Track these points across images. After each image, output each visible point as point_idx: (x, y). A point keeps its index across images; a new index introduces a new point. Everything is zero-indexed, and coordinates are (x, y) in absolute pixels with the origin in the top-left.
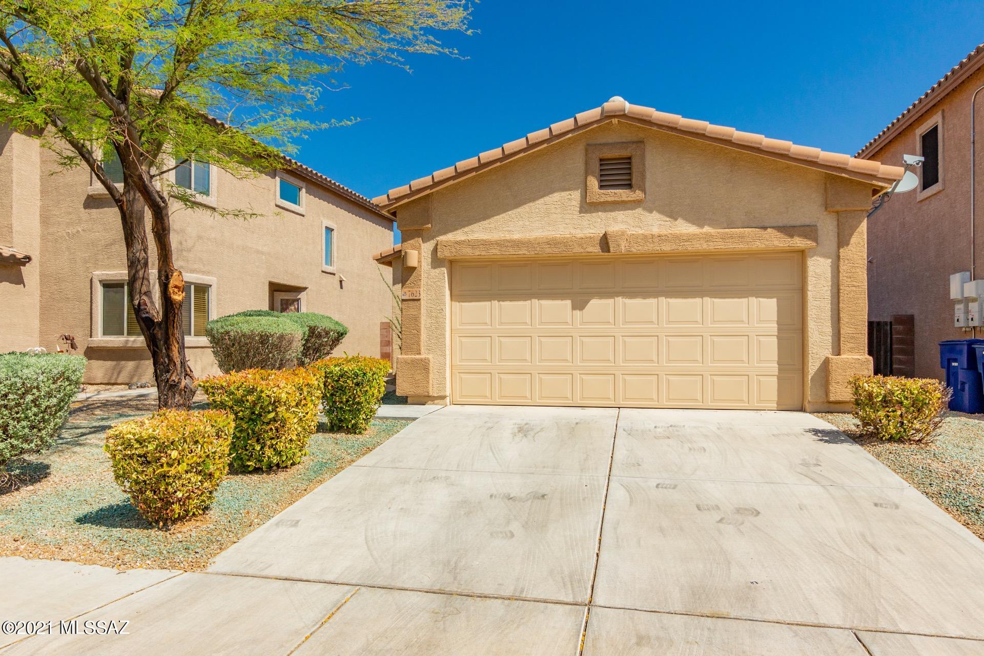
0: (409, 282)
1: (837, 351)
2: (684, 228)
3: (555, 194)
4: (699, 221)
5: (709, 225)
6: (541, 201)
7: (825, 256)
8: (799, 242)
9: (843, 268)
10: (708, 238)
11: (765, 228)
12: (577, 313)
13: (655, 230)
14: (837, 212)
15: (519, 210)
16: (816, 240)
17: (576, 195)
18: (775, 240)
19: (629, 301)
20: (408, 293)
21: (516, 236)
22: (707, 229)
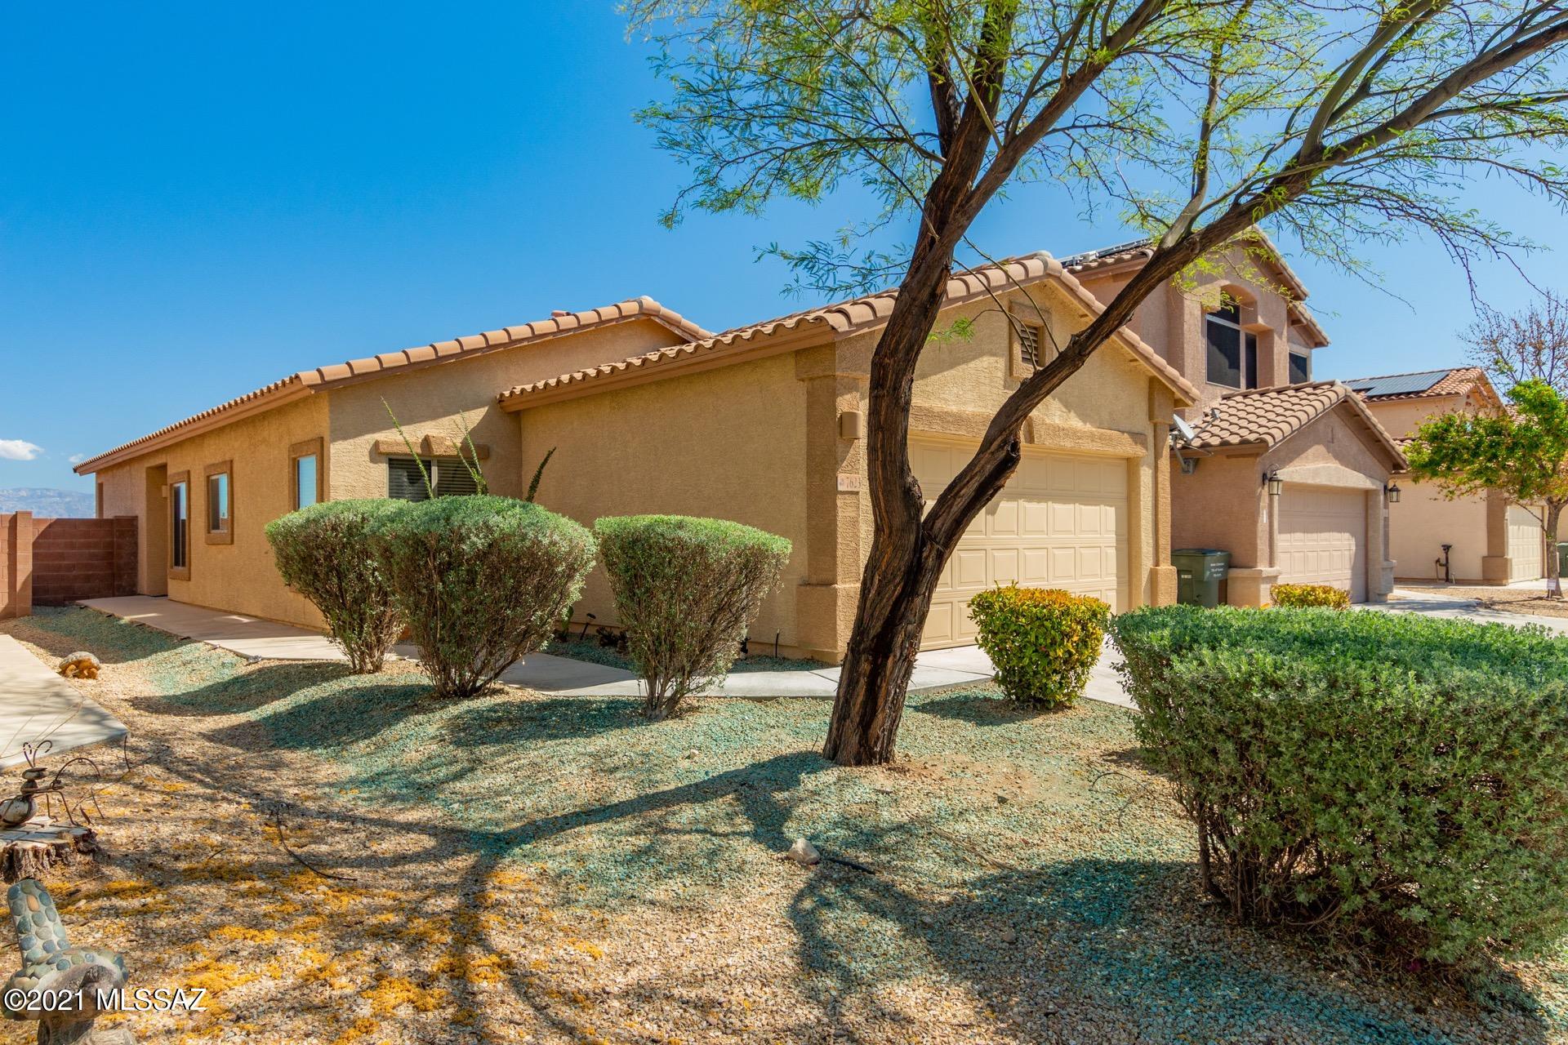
0: (845, 463)
1: (1157, 564)
2: (1075, 423)
3: (985, 358)
4: (1084, 418)
5: (1091, 423)
6: (972, 365)
7: (1149, 467)
8: (1139, 451)
9: (1160, 479)
10: (1092, 437)
11: (1123, 432)
12: (989, 517)
13: (1057, 421)
14: (1155, 425)
15: (953, 372)
16: (1147, 449)
17: (1001, 363)
18: (1128, 447)
19: (1028, 505)
20: (846, 481)
21: (954, 408)
22: (1088, 427)
